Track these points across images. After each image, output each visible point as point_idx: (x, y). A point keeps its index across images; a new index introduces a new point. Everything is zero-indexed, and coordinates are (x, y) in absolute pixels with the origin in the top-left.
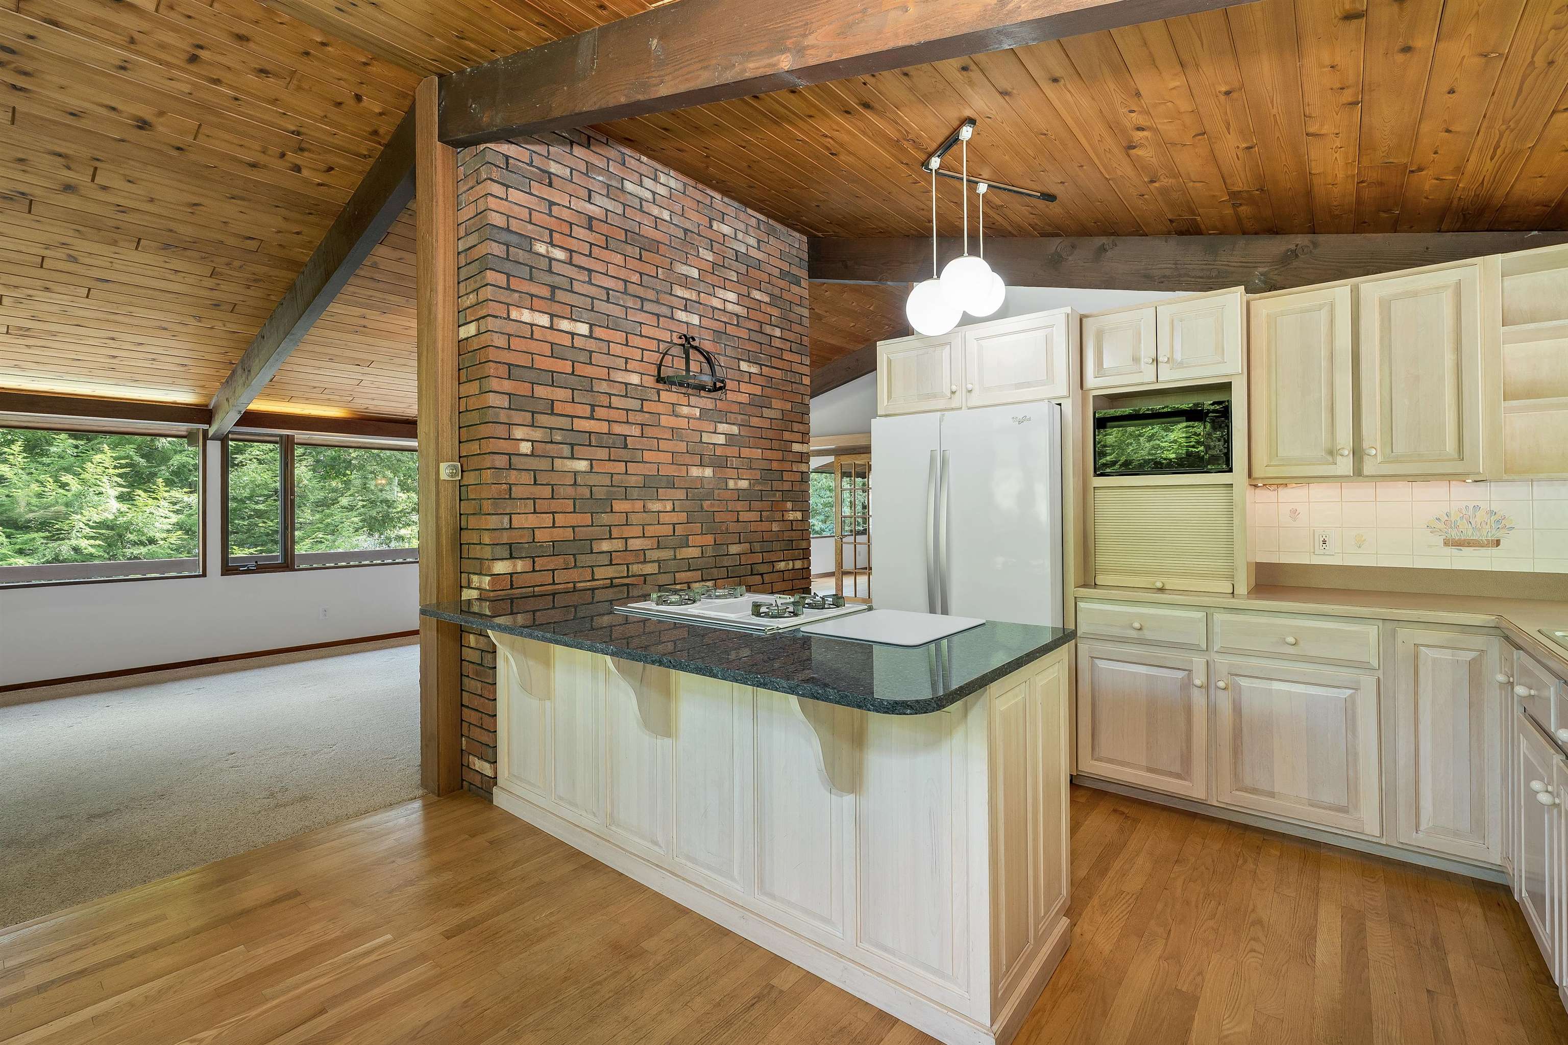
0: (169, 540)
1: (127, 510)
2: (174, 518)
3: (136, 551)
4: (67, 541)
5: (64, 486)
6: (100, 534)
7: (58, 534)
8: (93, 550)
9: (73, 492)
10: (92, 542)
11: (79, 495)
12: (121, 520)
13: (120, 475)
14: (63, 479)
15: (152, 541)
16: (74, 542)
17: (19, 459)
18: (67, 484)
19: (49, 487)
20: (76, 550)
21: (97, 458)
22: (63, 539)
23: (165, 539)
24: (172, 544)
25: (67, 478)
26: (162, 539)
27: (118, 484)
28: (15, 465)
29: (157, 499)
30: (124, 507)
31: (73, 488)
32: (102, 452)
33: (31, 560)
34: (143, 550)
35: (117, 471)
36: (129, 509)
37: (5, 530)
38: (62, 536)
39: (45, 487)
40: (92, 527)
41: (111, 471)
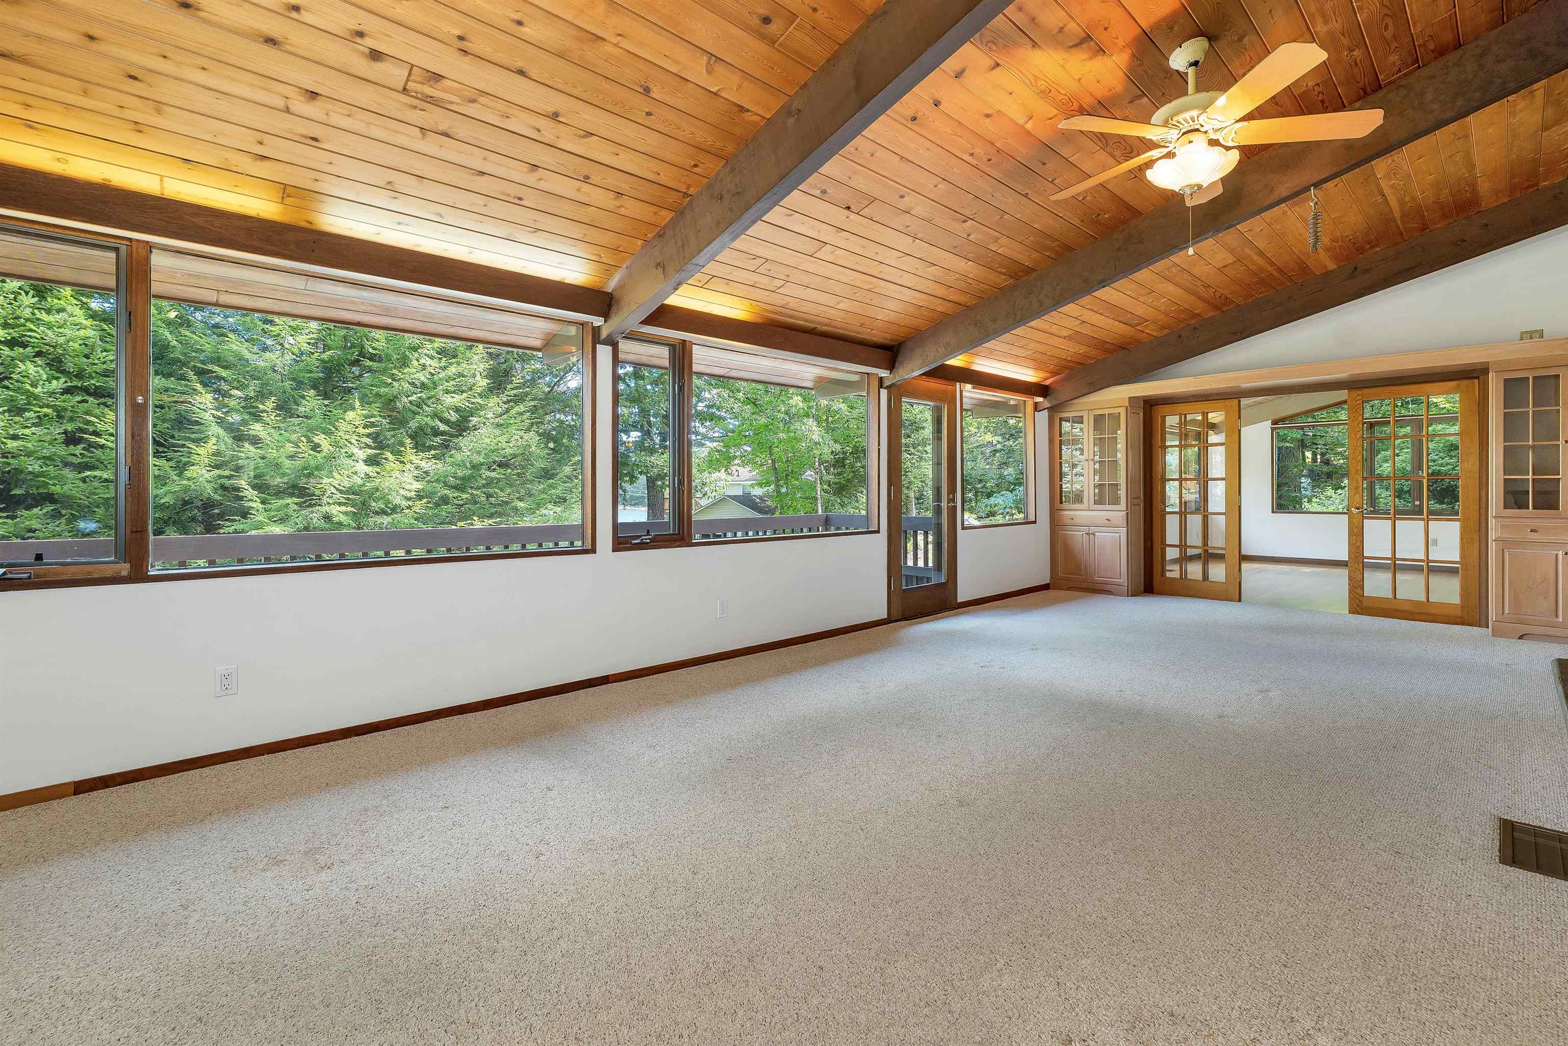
0: (414, 509)
1: (376, 475)
2: (417, 485)
3: (379, 519)
4: (317, 508)
5: (316, 447)
6: (348, 499)
7: (311, 500)
8: (343, 518)
9: (324, 454)
10: (343, 508)
11: (331, 458)
12: (369, 486)
13: (368, 436)
14: (316, 439)
15: (395, 509)
16: (326, 508)
17: (272, 417)
18: (319, 445)
19: (303, 448)
20: (327, 518)
21: (350, 415)
22: (315, 505)
23: (409, 507)
24: (416, 513)
25: (320, 439)
26: (408, 508)
27: (367, 445)
28: (268, 424)
29: (403, 462)
30: (370, 470)
31: (325, 450)
32: (353, 409)
33: (284, 528)
34: (386, 520)
35: (367, 431)
36: (378, 473)
37: (260, 495)
38: (314, 502)
39: (299, 447)
40: (341, 492)
41: (361, 430)
